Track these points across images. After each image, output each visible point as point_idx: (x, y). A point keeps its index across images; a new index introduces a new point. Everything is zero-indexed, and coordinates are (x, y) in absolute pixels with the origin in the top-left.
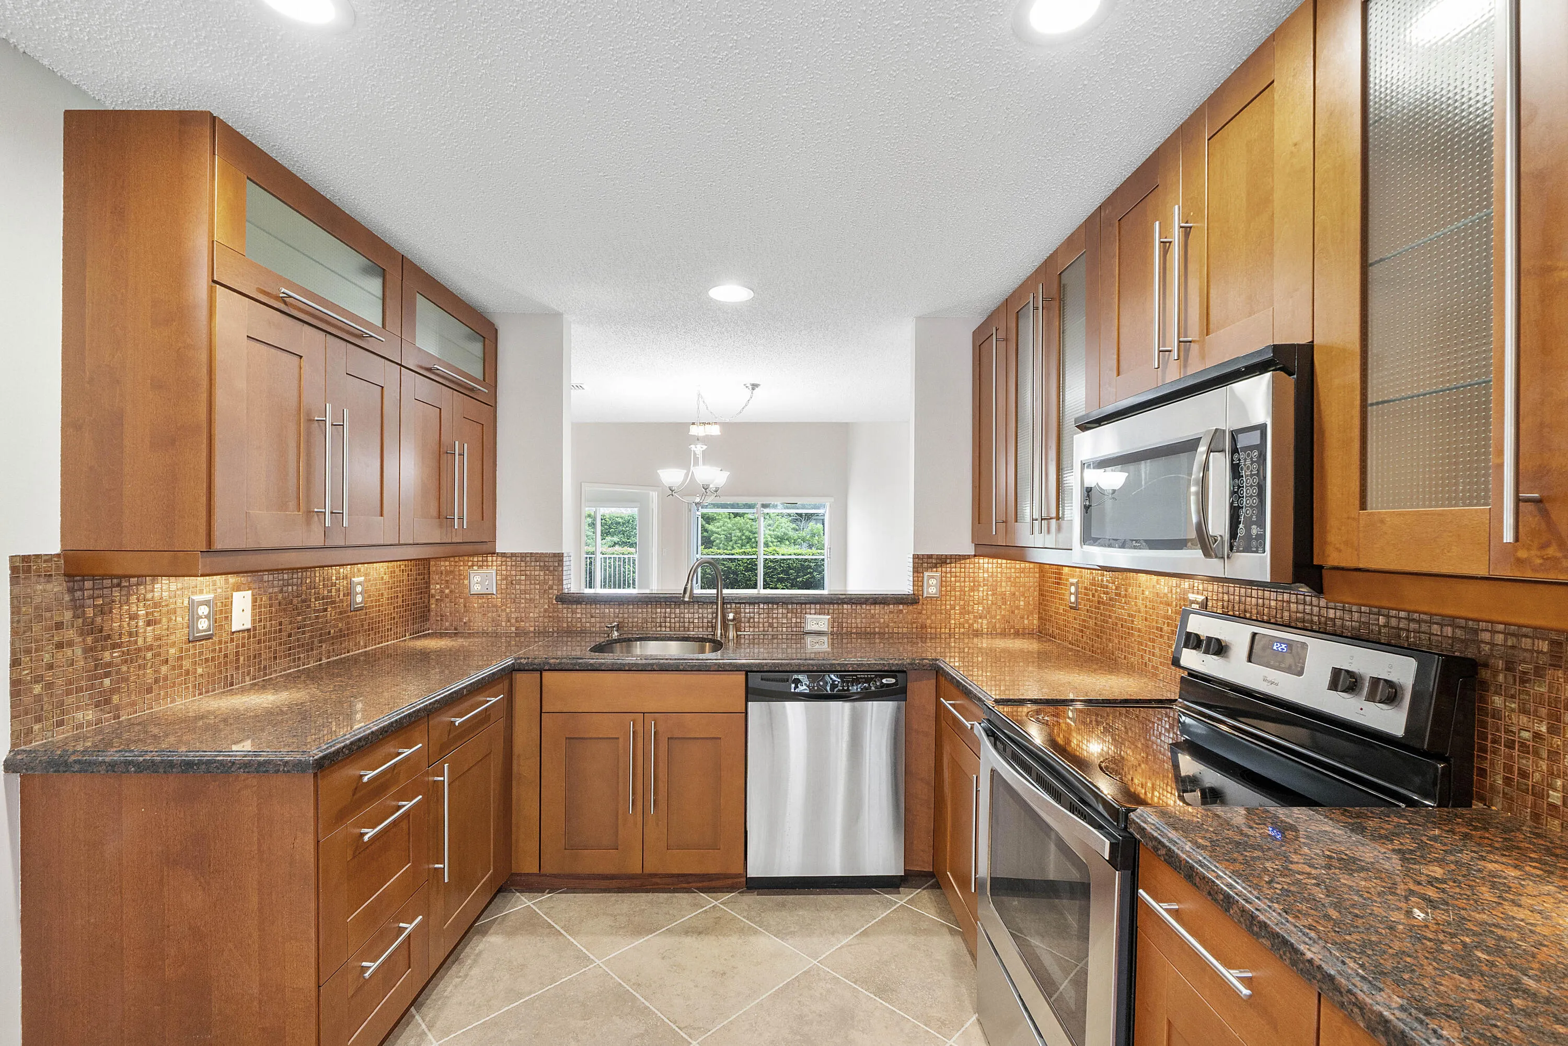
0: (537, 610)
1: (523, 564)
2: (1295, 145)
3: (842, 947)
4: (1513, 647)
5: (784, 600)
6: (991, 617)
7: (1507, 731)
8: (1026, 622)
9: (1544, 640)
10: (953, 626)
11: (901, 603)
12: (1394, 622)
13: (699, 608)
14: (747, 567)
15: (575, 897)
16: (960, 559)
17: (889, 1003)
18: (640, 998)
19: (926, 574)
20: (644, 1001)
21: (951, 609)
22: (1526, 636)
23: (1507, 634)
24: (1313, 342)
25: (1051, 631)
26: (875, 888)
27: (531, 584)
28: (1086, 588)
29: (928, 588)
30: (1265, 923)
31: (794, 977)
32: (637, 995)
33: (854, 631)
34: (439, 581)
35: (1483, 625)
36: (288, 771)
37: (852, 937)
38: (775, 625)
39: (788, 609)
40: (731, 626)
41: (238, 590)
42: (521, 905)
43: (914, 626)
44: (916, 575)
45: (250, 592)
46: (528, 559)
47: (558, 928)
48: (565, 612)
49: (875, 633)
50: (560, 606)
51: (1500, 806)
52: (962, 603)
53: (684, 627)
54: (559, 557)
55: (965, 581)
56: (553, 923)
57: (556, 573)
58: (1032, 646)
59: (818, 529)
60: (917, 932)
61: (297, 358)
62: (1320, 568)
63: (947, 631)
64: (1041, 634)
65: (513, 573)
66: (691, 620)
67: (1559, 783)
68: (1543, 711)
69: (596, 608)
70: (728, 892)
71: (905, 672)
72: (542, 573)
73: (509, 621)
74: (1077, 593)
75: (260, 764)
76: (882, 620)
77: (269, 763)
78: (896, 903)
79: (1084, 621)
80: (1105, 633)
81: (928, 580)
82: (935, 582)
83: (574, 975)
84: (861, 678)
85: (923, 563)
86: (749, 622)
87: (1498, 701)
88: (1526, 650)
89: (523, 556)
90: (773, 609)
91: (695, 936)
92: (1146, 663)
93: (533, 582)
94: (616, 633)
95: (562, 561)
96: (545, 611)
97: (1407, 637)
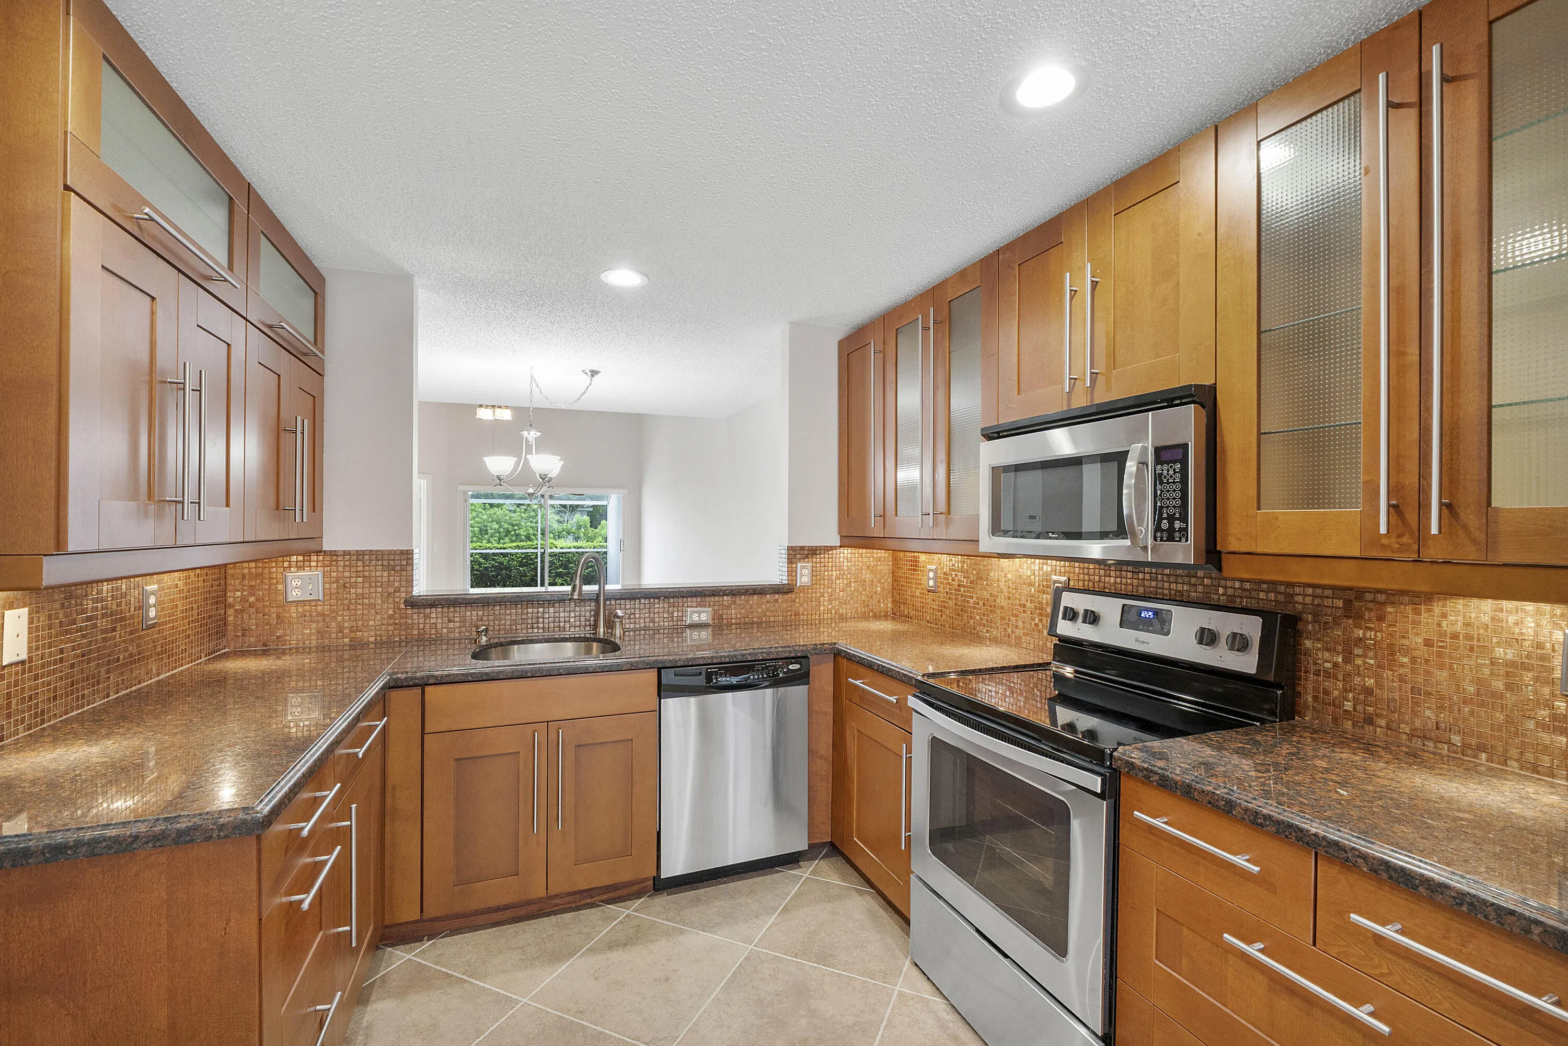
0: (379, 617)
1: (360, 563)
2: (1199, 235)
3: (770, 927)
4: (1318, 605)
5: (667, 594)
6: (854, 603)
7: (1315, 664)
8: (882, 605)
9: (1340, 599)
10: (822, 612)
11: (778, 593)
12: (1230, 592)
13: (576, 606)
14: (522, 562)
15: (464, 938)
16: (828, 551)
17: (833, 968)
18: (589, 1025)
19: (799, 565)
20: (595, 1027)
21: (821, 597)
22: (1327, 597)
23: (1314, 596)
24: (1215, 384)
25: (906, 613)
26: (778, 867)
27: (370, 586)
28: (945, 574)
29: (801, 578)
30: (1269, 815)
31: (737, 966)
32: (585, 1023)
33: (734, 621)
34: (239, 587)
35: (1297, 590)
36: (226, 836)
37: (775, 916)
38: (657, 620)
39: (669, 603)
40: (618, 624)
41: (11, 607)
42: (399, 960)
43: (789, 614)
44: (790, 565)
45: (26, 609)
46: (367, 557)
47: (459, 975)
48: (416, 617)
49: (753, 623)
50: (409, 611)
51: (1310, 716)
52: (830, 590)
53: (559, 627)
54: (407, 555)
55: (832, 570)
56: (450, 972)
57: (404, 573)
58: (886, 626)
59: (584, 521)
60: (830, 899)
61: (148, 299)
62: (1220, 552)
63: (817, 617)
64: (895, 615)
65: (347, 574)
66: (567, 619)
67: (1351, 695)
68: (1340, 648)
69: (455, 612)
70: (636, 899)
71: (806, 657)
72: (385, 574)
73: (341, 632)
74: (935, 579)
75: (180, 833)
76: (760, 610)
77: (195, 829)
78: (802, 877)
79: (942, 602)
80: (966, 611)
81: (801, 570)
82: (807, 572)
83: (502, 1020)
84: (770, 666)
85: (796, 554)
86: (629, 618)
87: (1308, 643)
88: (1328, 607)
89: (360, 554)
90: (654, 603)
91: (621, 949)
92: (1009, 635)
93: (373, 584)
94: (484, 638)
95: (412, 558)
96: (390, 617)
97: (1241, 602)
